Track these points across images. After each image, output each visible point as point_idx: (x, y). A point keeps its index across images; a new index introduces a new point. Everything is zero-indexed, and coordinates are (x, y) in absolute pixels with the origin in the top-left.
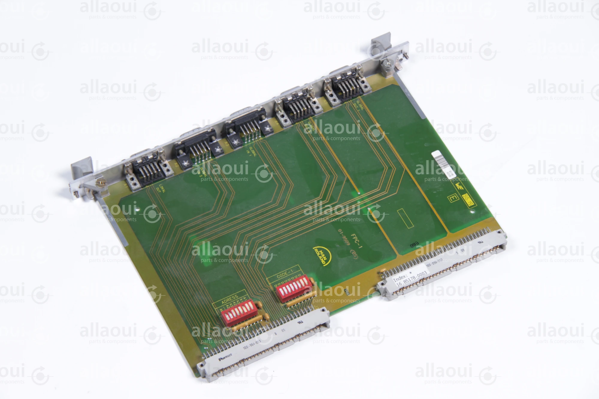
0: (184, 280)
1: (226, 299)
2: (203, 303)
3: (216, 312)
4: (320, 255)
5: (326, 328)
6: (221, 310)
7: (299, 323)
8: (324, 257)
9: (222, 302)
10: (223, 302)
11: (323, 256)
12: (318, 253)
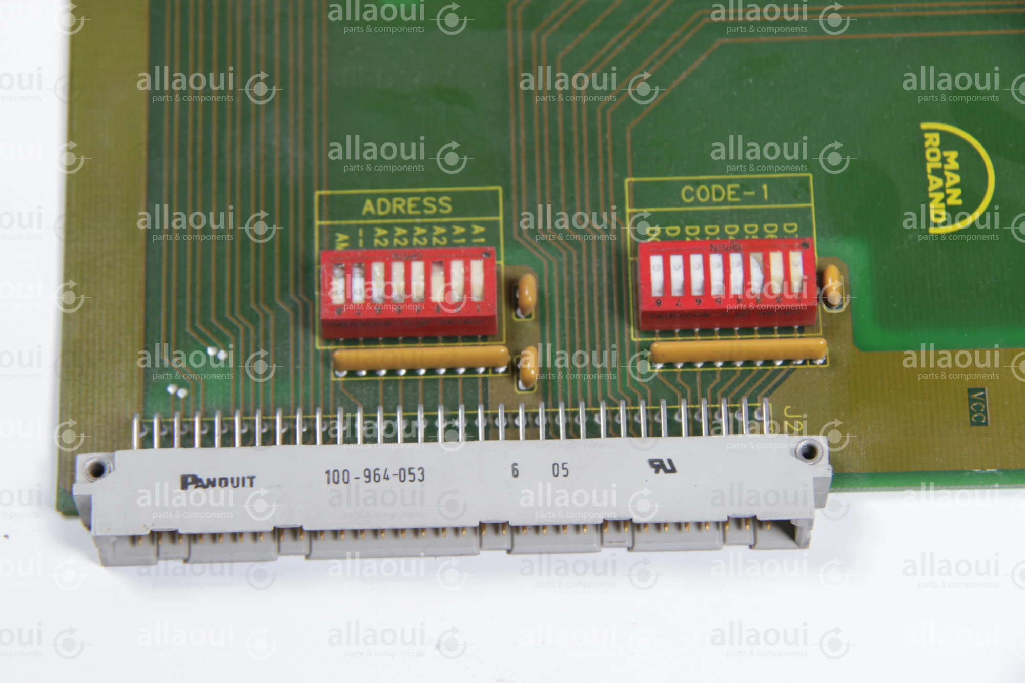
0: (253, 27)
1: (390, 197)
2: (276, 170)
3: (312, 237)
4: (939, 173)
5: (790, 542)
6: (341, 237)
7: (657, 465)
8: (955, 186)
9: (368, 202)
10: (371, 209)
11: (949, 184)
12: (933, 155)
